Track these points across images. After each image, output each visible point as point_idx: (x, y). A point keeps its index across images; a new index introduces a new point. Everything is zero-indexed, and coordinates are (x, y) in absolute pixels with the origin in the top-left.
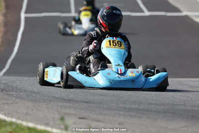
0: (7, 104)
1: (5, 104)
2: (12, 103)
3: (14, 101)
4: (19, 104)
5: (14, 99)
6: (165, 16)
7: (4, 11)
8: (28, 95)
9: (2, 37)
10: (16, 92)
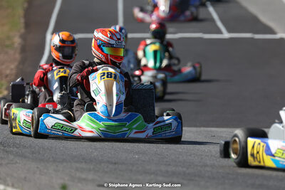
2: (8, 163)
3: (12, 160)
4: (18, 165)
6: (252, 39)
7: (23, 31)
8: (33, 153)
9: (17, 67)
10: (17, 148)
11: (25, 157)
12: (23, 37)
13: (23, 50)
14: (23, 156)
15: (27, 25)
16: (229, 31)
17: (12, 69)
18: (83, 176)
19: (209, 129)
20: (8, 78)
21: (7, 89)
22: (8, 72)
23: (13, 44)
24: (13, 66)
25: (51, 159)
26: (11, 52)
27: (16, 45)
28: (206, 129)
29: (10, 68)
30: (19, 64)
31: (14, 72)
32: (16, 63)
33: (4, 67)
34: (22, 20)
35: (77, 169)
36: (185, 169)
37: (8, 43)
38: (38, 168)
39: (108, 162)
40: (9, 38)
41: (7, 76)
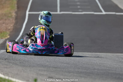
0: (7, 68)
1: (5, 67)
3: (11, 66)
5: (12, 64)
7: (16, 10)
8: (20, 63)
9: (14, 26)
10: (14, 60)
11: (17, 65)
12: (16, 13)
13: (16, 18)
14: (16, 64)
15: (18, 8)
16: (105, 11)
17: (11, 27)
18: (42, 73)
19: (96, 53)
20: (10, 31)
21: (9, 35)
22: (10, 28)
23: (12, 16)
24: (12, 25)
25: (28, 66)
26: (11, 19)
27: (13, 16)
28: (95, 53)
29: (11, 26)
30: (15, 24)
31: (12, 28)
32: (13, 24)
33: (8, 26)
34: (16, 6)
35: (39, 70)
36: (86, 71)
37: (10, 15)
38: (22, 69)
39: (53, 67)
40: (10, 13)
41: (9, 30)
